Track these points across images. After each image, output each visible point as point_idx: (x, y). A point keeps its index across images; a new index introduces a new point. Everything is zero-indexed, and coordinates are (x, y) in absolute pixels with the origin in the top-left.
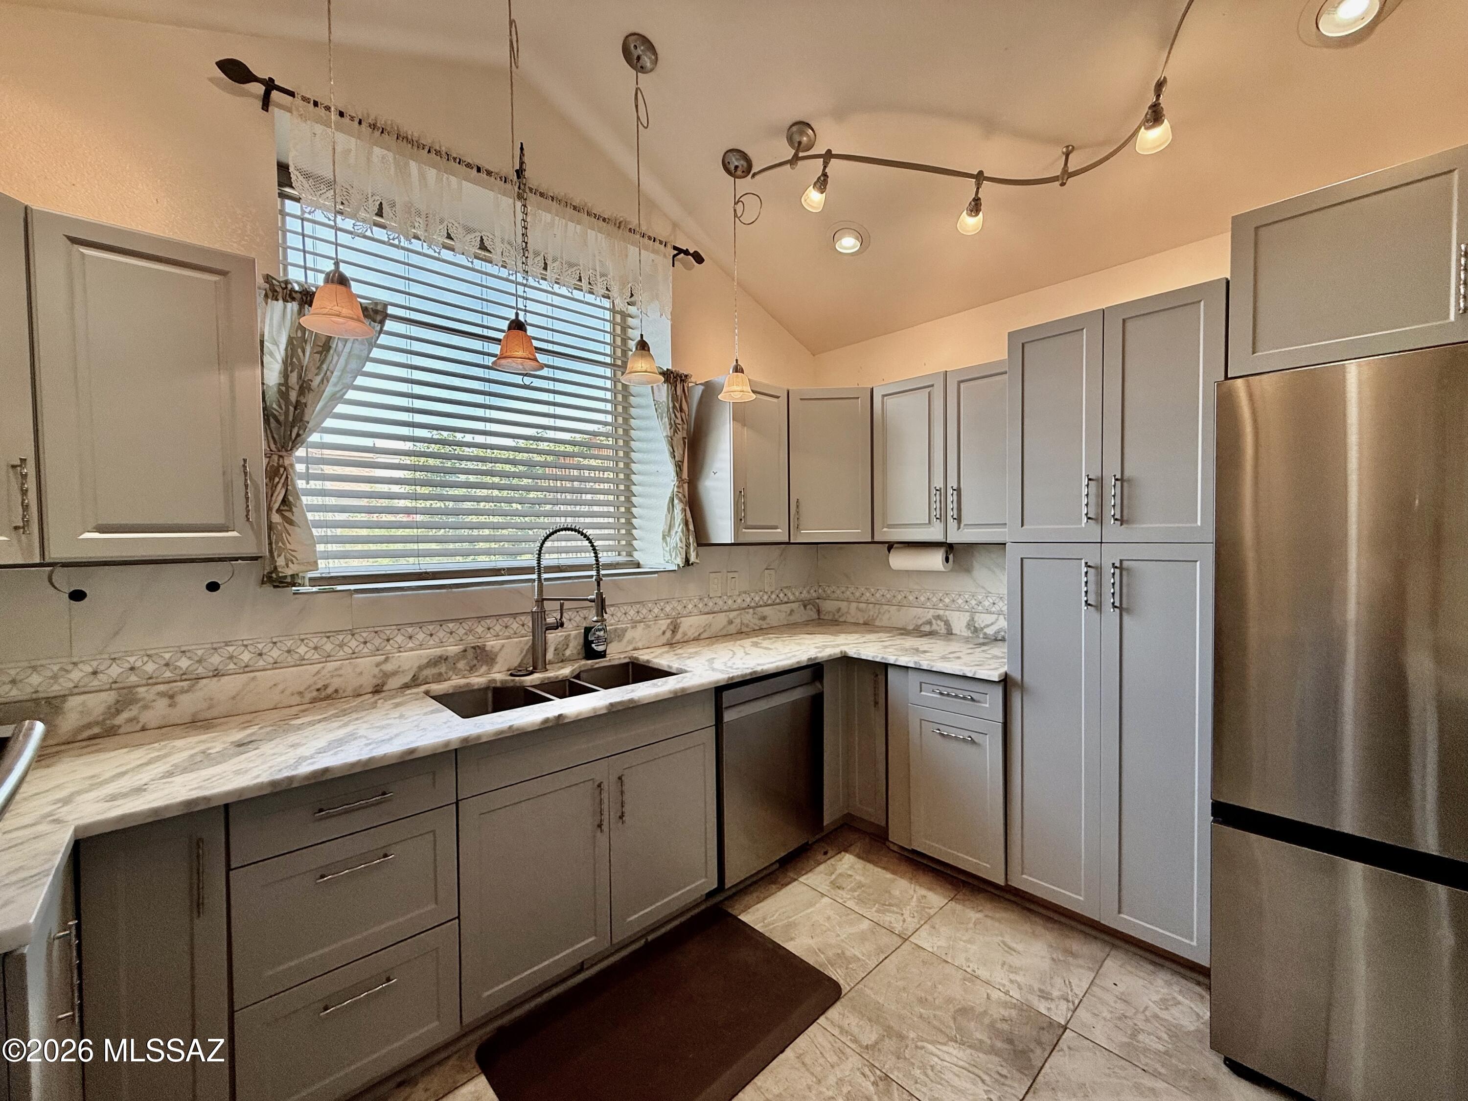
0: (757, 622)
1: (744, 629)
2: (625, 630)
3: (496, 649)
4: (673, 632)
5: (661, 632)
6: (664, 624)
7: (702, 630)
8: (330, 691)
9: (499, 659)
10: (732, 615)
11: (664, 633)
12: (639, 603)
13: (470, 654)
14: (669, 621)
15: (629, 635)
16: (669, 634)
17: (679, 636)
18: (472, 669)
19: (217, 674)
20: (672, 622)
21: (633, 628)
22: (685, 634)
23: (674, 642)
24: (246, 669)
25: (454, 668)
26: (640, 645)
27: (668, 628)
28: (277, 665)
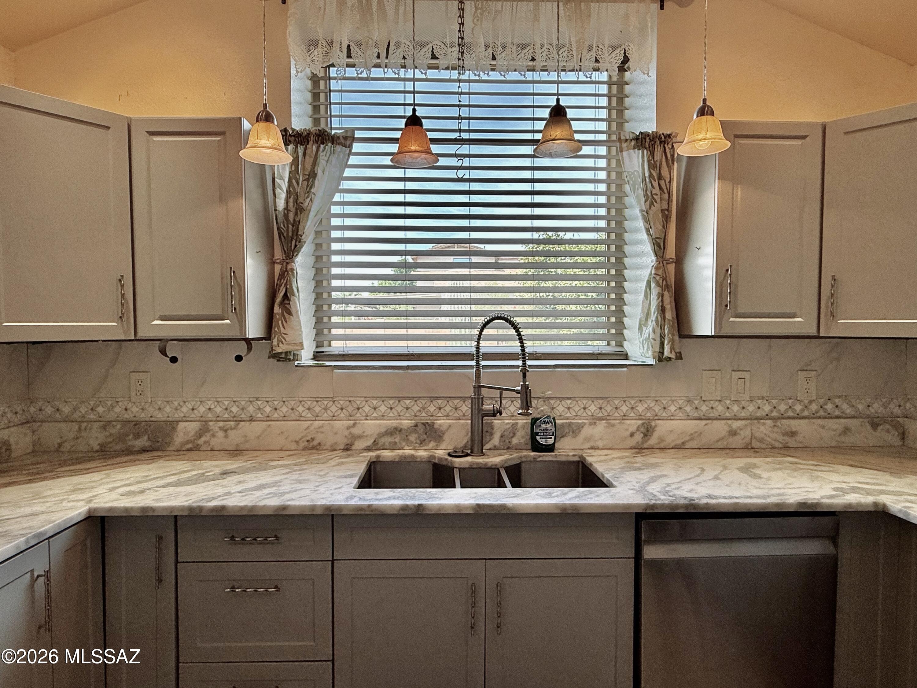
0: (780, 438)
1: (755, 444)
2: (580, 427)
3: (444, 428)
4: (645, 435)
5: (628, 433)
6: (633, 424)
7: (688, 438)
8: (315, 443)
9: (446, 437)
10: (736, 424)
11: (632, 435)
12: (602, 398)
13: (421, 429)
14: (640, 422)
15: (587, 431)
16: (638, 437)
17: (653, 441)
18: (422, 442)
19: (252, 419)
20: (643, 424)
21: (590, 424)
22: (661, 440)
23: (645, 446)
24: (268, 419)
25: (407, 440)
26: (600, 444)
27: (638, 429)
28: (285, 418)
